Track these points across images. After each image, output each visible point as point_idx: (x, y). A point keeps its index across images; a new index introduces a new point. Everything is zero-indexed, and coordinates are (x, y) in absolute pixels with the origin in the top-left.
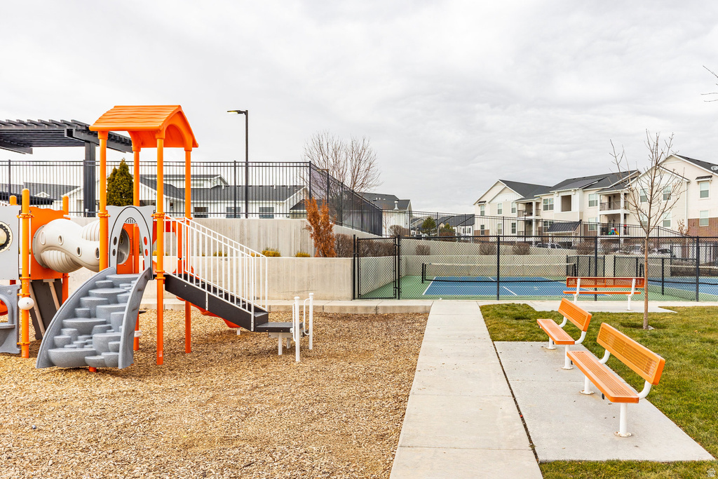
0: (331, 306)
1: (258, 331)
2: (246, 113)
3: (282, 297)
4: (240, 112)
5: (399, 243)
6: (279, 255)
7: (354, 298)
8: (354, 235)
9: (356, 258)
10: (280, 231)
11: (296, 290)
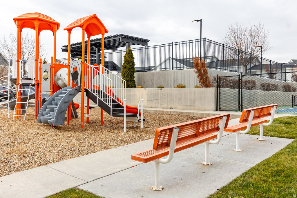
0: (197, 113)
1: (113, 116)
2: (201, 20)
3: (182, 108)
4: (198, 21)
5: (242, 78)
6: (185, 87)
7: (217, 110)
8: (218, 75)
9: (218, 88)
10: (190, 75)
11: (188, 105)
